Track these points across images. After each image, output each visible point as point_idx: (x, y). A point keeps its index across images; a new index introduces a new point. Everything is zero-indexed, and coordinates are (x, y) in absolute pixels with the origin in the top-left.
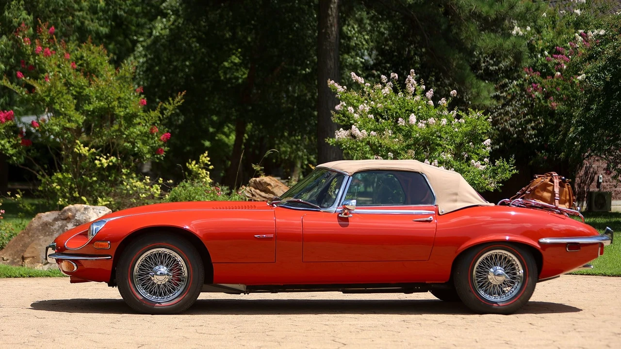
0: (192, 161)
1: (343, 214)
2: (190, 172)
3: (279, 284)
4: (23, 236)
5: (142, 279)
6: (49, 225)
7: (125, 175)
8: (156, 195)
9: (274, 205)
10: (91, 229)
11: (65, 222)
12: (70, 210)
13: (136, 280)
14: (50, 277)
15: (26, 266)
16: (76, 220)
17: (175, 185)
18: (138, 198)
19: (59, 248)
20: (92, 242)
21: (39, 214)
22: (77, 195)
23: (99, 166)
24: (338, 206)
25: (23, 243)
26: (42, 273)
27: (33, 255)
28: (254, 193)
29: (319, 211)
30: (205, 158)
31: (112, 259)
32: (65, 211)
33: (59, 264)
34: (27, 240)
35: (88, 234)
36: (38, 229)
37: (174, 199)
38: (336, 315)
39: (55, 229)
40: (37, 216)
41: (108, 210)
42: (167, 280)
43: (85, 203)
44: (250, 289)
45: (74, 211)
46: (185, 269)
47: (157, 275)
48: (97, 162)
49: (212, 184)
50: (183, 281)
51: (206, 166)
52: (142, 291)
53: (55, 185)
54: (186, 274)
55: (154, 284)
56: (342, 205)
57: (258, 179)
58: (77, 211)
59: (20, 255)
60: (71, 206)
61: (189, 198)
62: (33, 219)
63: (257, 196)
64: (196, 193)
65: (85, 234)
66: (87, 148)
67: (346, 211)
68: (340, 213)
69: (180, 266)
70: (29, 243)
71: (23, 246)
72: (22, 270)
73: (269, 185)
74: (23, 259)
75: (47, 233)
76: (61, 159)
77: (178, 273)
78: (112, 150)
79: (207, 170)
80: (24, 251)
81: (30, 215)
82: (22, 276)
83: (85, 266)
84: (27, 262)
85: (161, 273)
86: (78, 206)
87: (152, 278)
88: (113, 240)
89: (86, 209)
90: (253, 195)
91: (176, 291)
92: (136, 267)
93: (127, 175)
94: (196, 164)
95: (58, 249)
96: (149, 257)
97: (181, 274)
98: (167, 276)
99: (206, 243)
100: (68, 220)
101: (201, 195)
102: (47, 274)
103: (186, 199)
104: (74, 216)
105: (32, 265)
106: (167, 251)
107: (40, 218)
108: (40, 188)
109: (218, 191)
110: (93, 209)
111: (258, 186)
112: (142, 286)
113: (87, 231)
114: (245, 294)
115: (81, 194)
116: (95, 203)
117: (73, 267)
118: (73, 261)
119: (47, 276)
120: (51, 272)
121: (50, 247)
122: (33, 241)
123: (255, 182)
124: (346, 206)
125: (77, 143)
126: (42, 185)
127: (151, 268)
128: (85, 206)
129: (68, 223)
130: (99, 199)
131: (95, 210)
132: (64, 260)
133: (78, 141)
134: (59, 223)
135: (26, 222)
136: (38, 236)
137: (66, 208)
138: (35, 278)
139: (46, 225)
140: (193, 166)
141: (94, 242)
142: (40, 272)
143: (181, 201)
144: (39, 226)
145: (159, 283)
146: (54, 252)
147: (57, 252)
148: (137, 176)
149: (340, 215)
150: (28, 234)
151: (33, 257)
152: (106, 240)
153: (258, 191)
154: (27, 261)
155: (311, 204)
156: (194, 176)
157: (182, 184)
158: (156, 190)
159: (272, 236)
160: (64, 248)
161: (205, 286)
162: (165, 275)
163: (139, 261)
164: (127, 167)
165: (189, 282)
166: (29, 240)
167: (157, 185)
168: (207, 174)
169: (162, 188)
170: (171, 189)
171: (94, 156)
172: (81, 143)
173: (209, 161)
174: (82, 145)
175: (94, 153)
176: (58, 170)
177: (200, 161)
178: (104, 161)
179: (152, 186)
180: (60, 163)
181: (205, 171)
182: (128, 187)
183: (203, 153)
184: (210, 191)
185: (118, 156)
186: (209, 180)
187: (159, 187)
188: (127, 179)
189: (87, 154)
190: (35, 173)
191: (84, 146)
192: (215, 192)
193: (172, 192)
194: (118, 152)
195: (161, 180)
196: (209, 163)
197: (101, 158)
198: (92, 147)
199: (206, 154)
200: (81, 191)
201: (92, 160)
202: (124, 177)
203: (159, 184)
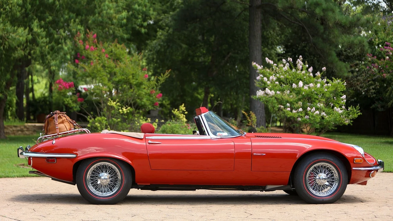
0: (175, 109)
2: (175, 116)
8: (155, 129)
17: (164, 123)
23: (122, 113)
30: (182, 108)
37: (163, 132)
48: (120, 110)
49: (187, 122)
51: (183, 112)
53: (97, 124)
64: (176, 128)
66: (115, 103)
76: (101, 109)
78: (129, 104)
79: (184, 114)
93: (138, 117)
94: (178, 111)
101: (178, 129)
125: (109, 100)
126: (90, 124)
140: (176, 112)
148: (144, 118)
156: (176, 118)
157: (168, 122)
158: (155, 126)
164: (138, 113)
167: (155, 123)
168: (184, 117)
169: (158, 125)
170: (162, 125)
171: (118, 107)
172: (112, 100)
173: (185, 109)
174: (112, 101)
175: (118, 106)
176: (99, 115)
177: (180, 109)
178: (124, 110)
179: (152, 123)
180: (100, 112)
181: (182, 115)
182: (138, 124)
183: (182, 105)
184: (184, 127)
185: (133, 107)
186: (185, 120)
187: (156, 124)
188: (137, 120)
189: (115, 106)
190: (86, 117)
191: (113, 102)
192: (187, 127)
193: (162, 127)
194: (132, 105)
195: (157, 120)
196: (185, 110)
197: (123, 108)
198: (118, 102)
199: (183, 105)
200: (112, 127)
201: (117, 109)
202: (136, 119)
203: (156, 123)
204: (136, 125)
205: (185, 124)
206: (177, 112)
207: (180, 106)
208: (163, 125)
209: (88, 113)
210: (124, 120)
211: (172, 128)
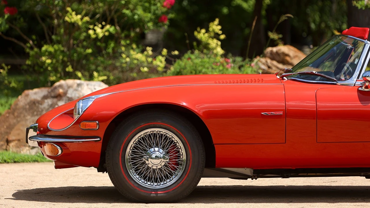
0: (201, 29)
1: (363, 87)
2: (199, 42)
3: (291, 168)
4: (8, 117)
5: (135, 163)
6: (37, 105)
7: (124, 46)
8: (160, 69)
9: (285, 78)
10: (77, 107)
11: (55, 100)
12: (61, 86)
13: (128, 165)
14: (38, 162)
15: (11, 150)
16: (68, 97)
17: (179, 57)
18: (139, 71)
19: (42, 129)
20: (78, 122)
21: (26, 92)
22: (69, 69)
23: (93, 36)
24: (358, 77)
25: (7, 124)
26: (29, 158)
27: (18, 138)
28: (270, 65)
29: (336, 84)
30: (215, 26)
31: (101, 141)
32: (56, 88)
33: (41, 147)
34: (12, 121)
35: (74, 113)
36: (24, 108)
37: (179, 73)
38: (358, 204)
39: (44, 108)
40: (23, 94)
41: (104, 86)
42: (163, 164)
43: (79, 79)
44: (258, 174)
45: (66, 88)
46: (183, 151)
47: (152, 158)
48: (91, 32)
49: (222, 56)
50: (181, 165)
51: (216, 36)
52: (136, 177)
53: (44, 58)
54: (185, 158)
55: (148, 168)
56: (363, 77)
57: (275, 49)
58: (69, 87)
59: (3, 138)
60: (62, 82)
61: (196, 72)
62: (20, 97)
63: (274, 68)
64: (203, 66)
65: (70, 114)
66: (79, 17)
67: (367, 84)
68: (361, 87)
69: (178, 148)
70: (15, 125)
71: (8, 128)
72: (6, 155)
73: (287, 55)
74: (8, 142)
75: (35, 113)
76: (52, 29)
77: (176, 156)
78: (109, 19)
79: (219, 39)
80: (8, 133)
81: (16, 92)
82: (5, 162)
83: (71, 150)
84: (13, 146)
85: (156, 157)
86: (70, 82)
87: (147, 162)
88: (101, 119)
89: (79, 85)
90: (269, 67)
91: (174, 177)
92: (128, 150)
93: (127, 46)
94: (206, 32)
95: (40, 131)
96: (142, 138)
97: (179, 156)
98: (163, 160)
99: (206, 122)
100: (59, 98)
101: (208, 68)
102: (34, 159)
103: (191, 73)
104: (65, 93)
105: (18, 149)
106: (163, 131)
107: (27, 95)
108: (28, 62)
109: (227, 63)
110: (88, 85)
111: (274, 57)
112: (135, 171)
113: (73, 110)
114: (252, 179)
115: (75, 69)
116: (91, 78)
117: (57, 151)
118: (58, 143)
119: (36, 161)
120: (39, 156)
121: (31, 128)
122: (18, 122)
123: (272, 52)
124: (367, 78)
125: (67, 12)
126: (31, 58)
127: (145, 150)
128: (78, 81)
129: (59, 100)
130: (95, 74)
131: (89, 86)
132: (47, 142)
133: (69, 9)
134: (49, 101)
135: (13, 101)
136: (24, 116)
137: (57, 84)
138: (22, 164)
139: (34, 104)
140: (202, 35)
141: (80, 123)
142: (26, 157)
143: (186, 75)
144: (26, 105)
145: (155, 168)
146: (35, 134)
147: (39, 134)
148: (138, 47)
149: (360, 89)
150: (13, 114)
151: (19, 140)
152: (94, 120)
153: (275, 63)
154: (12, 144)
155: (327, 76)
156: (204, 47)
157: (186, 56)
158: (160, 62)
159: (281, 113)
160: (47, 130)
161: (206, 170)
162: (161, 158)
163: (131, 143)
164: (127, 37)
165: (188, 165)
166: (15, 121)
167: (160, 57)
168: (217, 44)
169: (166, 60)
170: (175, 61)
171: (87, 26)
172: (73, 11)
173: (220, 30)
174: (74, 13)
175: (87, 22)
176: (48, 41)
177: (211, 29)
178: (99, 30)
179: (154, 57)
180: (50, 33)
181: (215, 41)
182: (128, 60)
183: (213, 20)
184: (219, 64)
185: (116, 24)
186: (220, 51)
187: (163, 59)
188: (126, 50)
189: (80, 23)
190: (22, 44)
191: (77, 14)
192: (225, 64)
193: (176, 65)
194: (116, 20)
195: (165, 51)
196: (220, 32)
197: (96, 28)
198: (86, 15)
199: (217, 21)
200: (75, 64)
201: (85, 29)
202: (123, 49)
203: (163, 56)
204: (124, 61)
205: (222, 60)
206: (204, 34)
207: (211, 24)
208: (178, 61)
209: (25, 37)
210: (98, 51)
211: (196, 67)
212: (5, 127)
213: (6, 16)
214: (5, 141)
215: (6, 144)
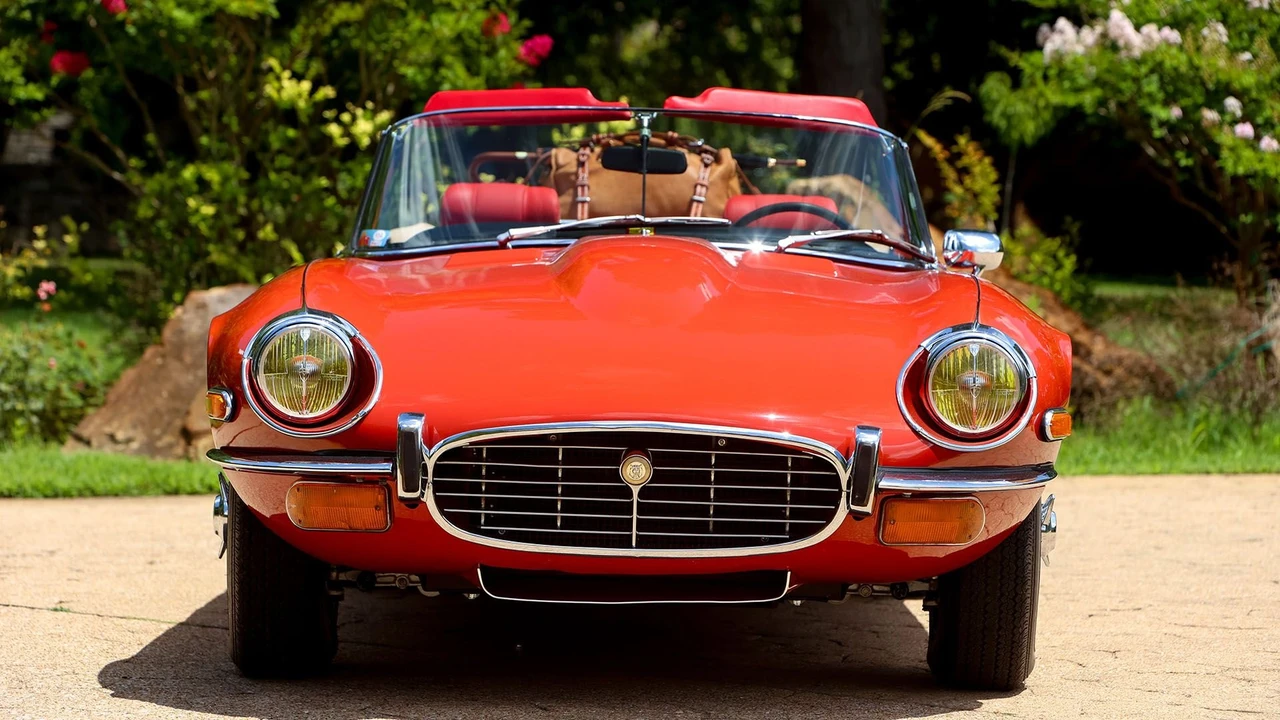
21: (195, 296)
23: (342, 142)
25: (169, 386)
40: (189, 304)
48: (334, 129)
53: (191, 202)
59: (169, 424)
62: (182, 311)
66: (306, 85)
71: (175, 396)
74: (188, 436)
80: (181, 412)
107: (202, 306)
133: (273, 62)
150: (179, 358)
154: (203, 444)
166: (189, 378)
172: (286, 67)
174: (288, 75)
175: (326, 102)
189: (303, 104)
191: (296, 79)
197: (345, 117)
198: (328, 81)
212: (165, 394)
213: (55, 81)
214: (177, 433)
215: (182, 442)
